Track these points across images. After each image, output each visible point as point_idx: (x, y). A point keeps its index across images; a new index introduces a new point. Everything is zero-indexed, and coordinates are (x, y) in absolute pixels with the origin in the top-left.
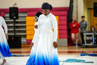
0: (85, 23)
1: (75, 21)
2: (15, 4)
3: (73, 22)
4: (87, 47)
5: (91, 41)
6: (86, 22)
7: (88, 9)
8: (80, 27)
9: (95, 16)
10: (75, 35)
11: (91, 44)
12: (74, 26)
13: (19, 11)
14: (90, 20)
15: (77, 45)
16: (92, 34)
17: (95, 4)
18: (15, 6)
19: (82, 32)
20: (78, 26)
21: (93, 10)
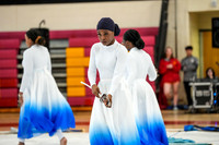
0: (192, 61)
1: (172, 58)
2: (43, 21)
3: (167, 59)
4: (198, 112)
5: (207, 99)
6: (195, 59)
7: (201, 31)
8: (182, 68)
9: (214, 46)
10: (172, 88)
11: (207, 106)
12: (170, 66)
13: (51, 37)
14: (205, 55)
15: (176, 109)
16: (208, 84)
17: (214, 20)
18: (43, 26)
19: (187, 80)
20: (179, 67)
21: (210, 34)
